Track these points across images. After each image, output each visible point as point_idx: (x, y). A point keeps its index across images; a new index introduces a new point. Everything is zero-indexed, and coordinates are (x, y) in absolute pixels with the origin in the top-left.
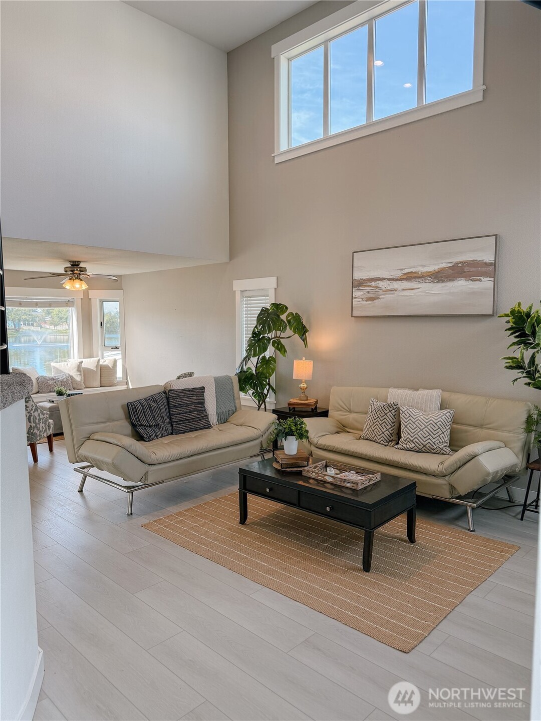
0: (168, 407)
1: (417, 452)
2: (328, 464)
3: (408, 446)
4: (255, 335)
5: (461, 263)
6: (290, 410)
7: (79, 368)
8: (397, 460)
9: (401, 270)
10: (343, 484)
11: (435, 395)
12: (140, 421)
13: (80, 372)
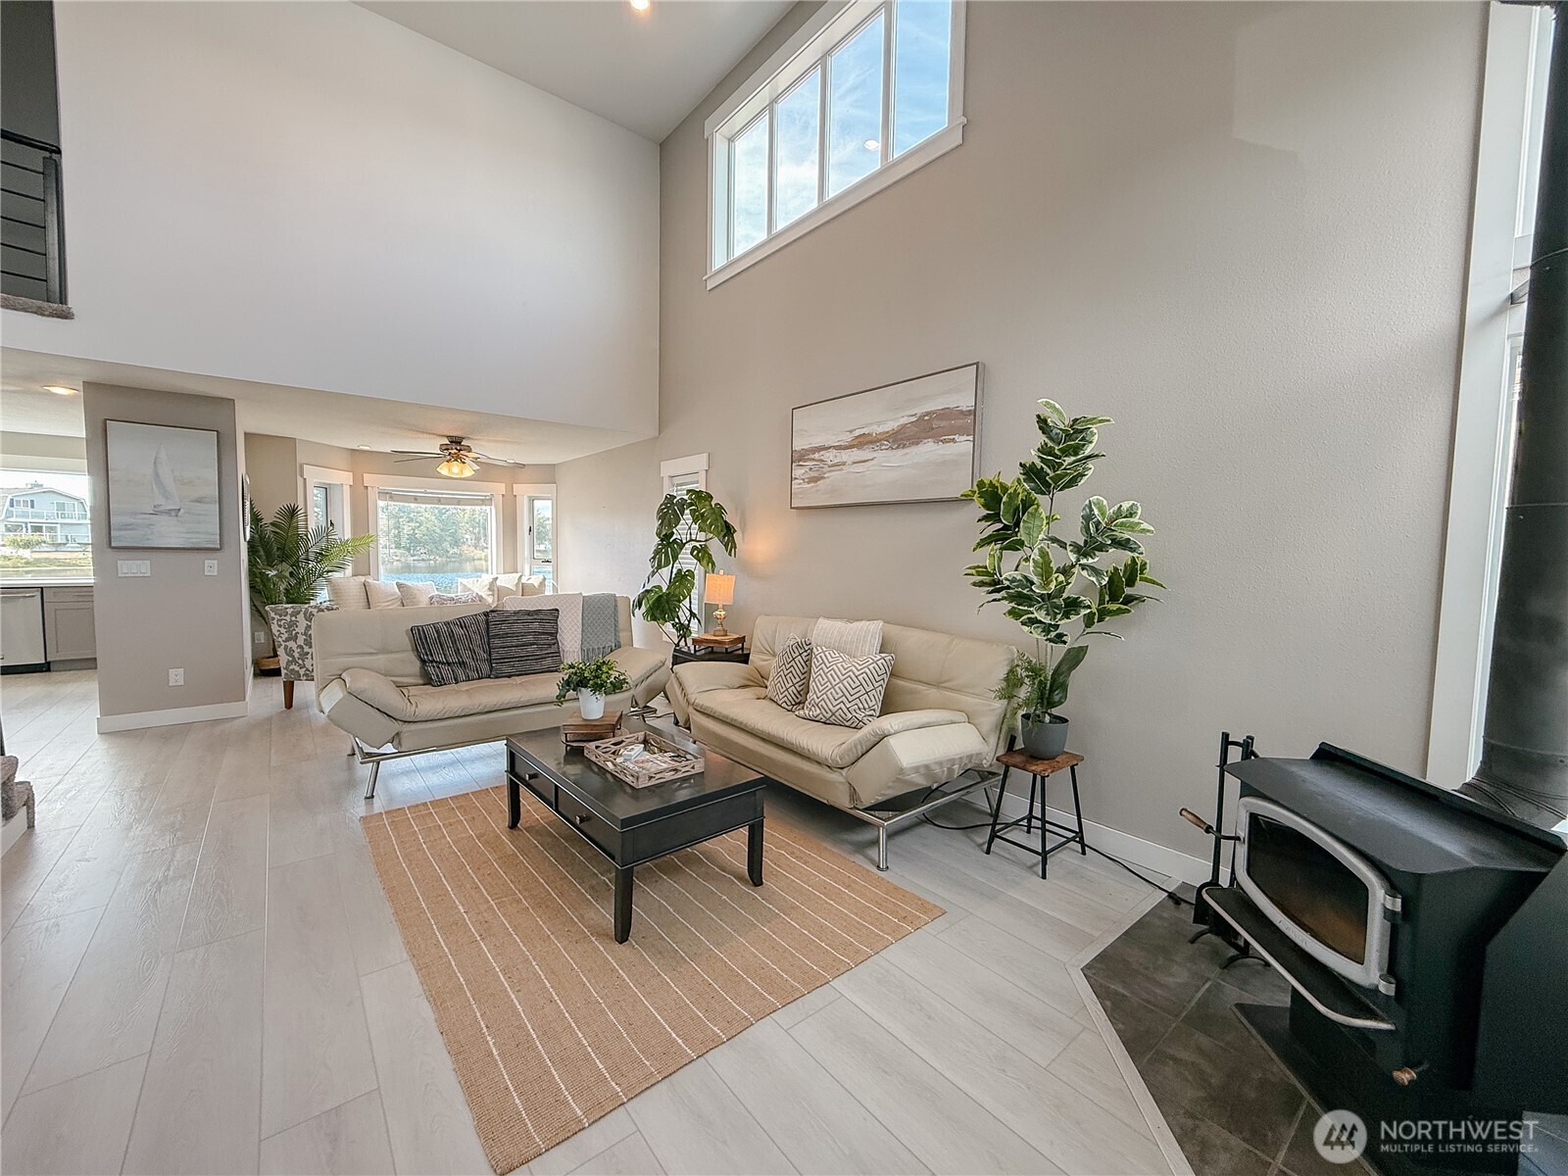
0: (487, 635)
1: (825, 723)
4: (662, 538)
5: (927, 414)
7: (492, 586)
9: (851, 432)
11: (874, 628)
12: (432, 655)
13: (493, 591)
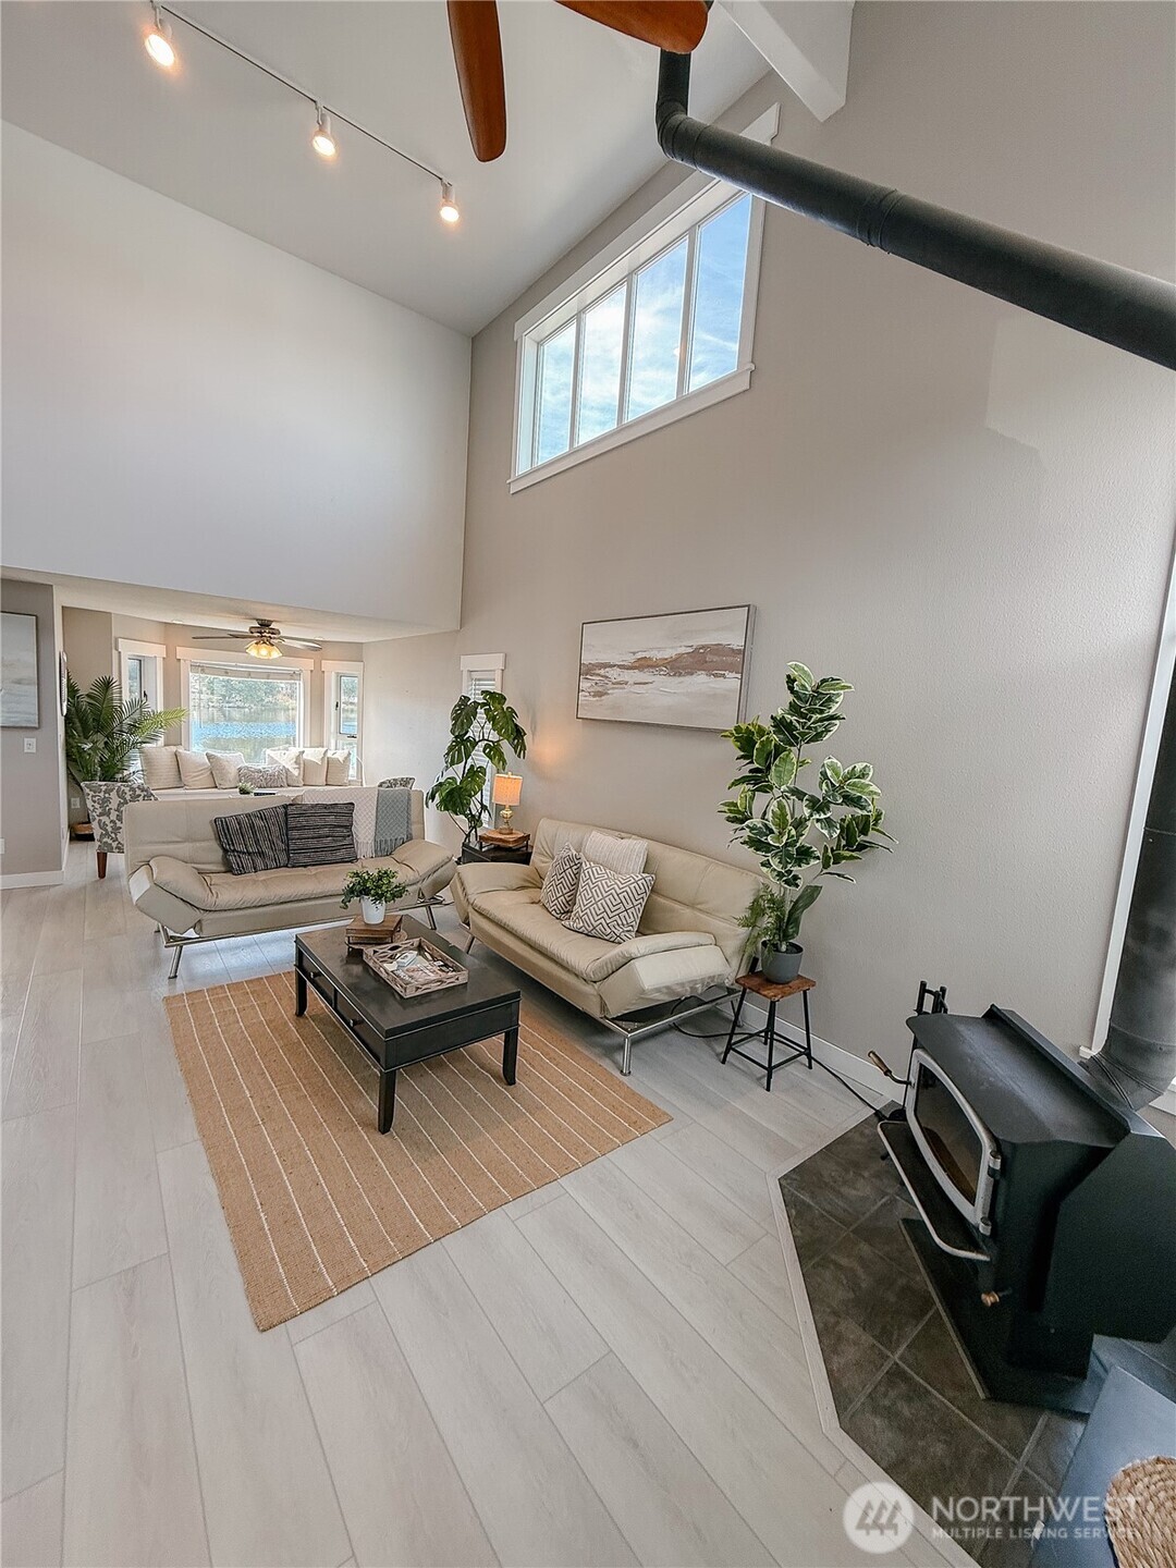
0: (287, 828)
1: (587, 935)
3: (577, 924)
5: (703, 647)
6: (481, 848)
7: (298, 759)
9: (634, 653)
10: (394, 985)
11: (637, 847)
12: (233, 845)
13: (299, 764)
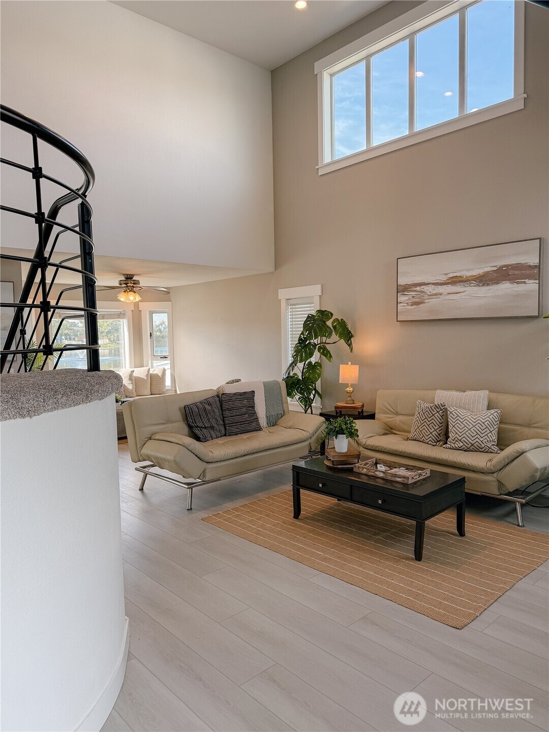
0: (222, 410)
2: (378, 461)
3: (456, 446)
4: (301, 341)
5: (505, 266)
6: (337, 414)
7: (131, 376)
8: (446, 458)
10: (393, 479)
11: (482, 396)
12: (196, 423)
